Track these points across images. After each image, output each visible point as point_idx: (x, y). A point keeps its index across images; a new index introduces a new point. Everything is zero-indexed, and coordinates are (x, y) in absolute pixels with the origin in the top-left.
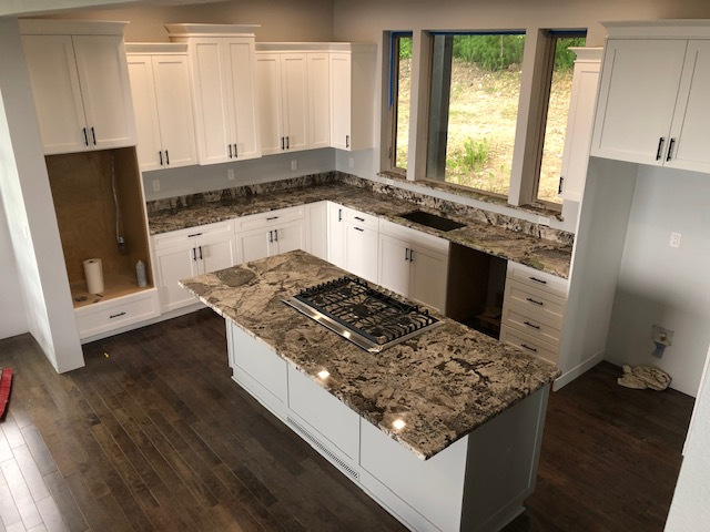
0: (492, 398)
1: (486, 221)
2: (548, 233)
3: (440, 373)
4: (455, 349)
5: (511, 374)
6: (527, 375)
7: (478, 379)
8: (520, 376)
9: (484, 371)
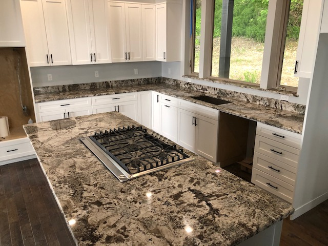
0: (216, 234)
1: (246, 100)
2: (287, 106)
3: (173, 203)
4: (196, 181)
5: (242, 209)
6: (258, 211)
7: (206, 212)
8: (250, 211)
9: (215, 204)
